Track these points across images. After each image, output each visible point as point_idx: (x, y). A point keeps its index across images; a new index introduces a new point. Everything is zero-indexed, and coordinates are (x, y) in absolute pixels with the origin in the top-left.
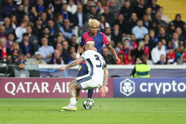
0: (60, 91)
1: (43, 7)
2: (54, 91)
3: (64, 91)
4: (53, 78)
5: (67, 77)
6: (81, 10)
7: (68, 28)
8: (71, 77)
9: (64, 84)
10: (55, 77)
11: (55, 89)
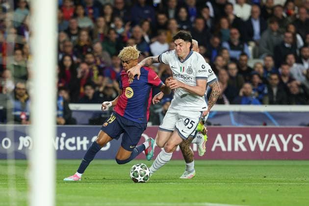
0: (224, 149)
1: (195, 10)
2: (213, 149)
3: (230, 149)
4: (212, 126)
5: (235, 125)
6: (257, 15)
7: (236, 43)
8: (241, 126)
9: (229, 136)
10: (215, 125)
11: (215, 144)
